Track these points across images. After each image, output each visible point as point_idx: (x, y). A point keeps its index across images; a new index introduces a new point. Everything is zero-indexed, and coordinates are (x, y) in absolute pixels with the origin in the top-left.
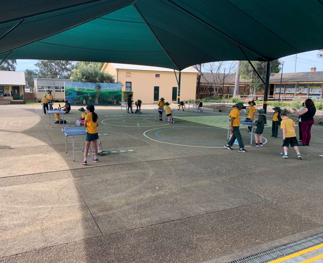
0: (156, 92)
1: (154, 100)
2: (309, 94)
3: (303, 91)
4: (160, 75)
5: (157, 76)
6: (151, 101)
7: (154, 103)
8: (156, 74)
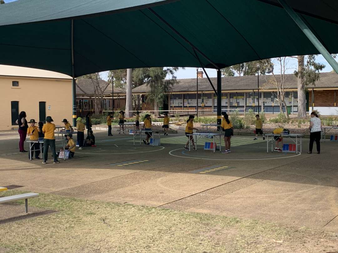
0: (15, 110)
1: (12, 125)
2: (214, 106)
3: (206, 103)
4: (20, 83)
5: (15, 84)
6: (8, 126)
7: (13, 129)
8: (13, 82)
